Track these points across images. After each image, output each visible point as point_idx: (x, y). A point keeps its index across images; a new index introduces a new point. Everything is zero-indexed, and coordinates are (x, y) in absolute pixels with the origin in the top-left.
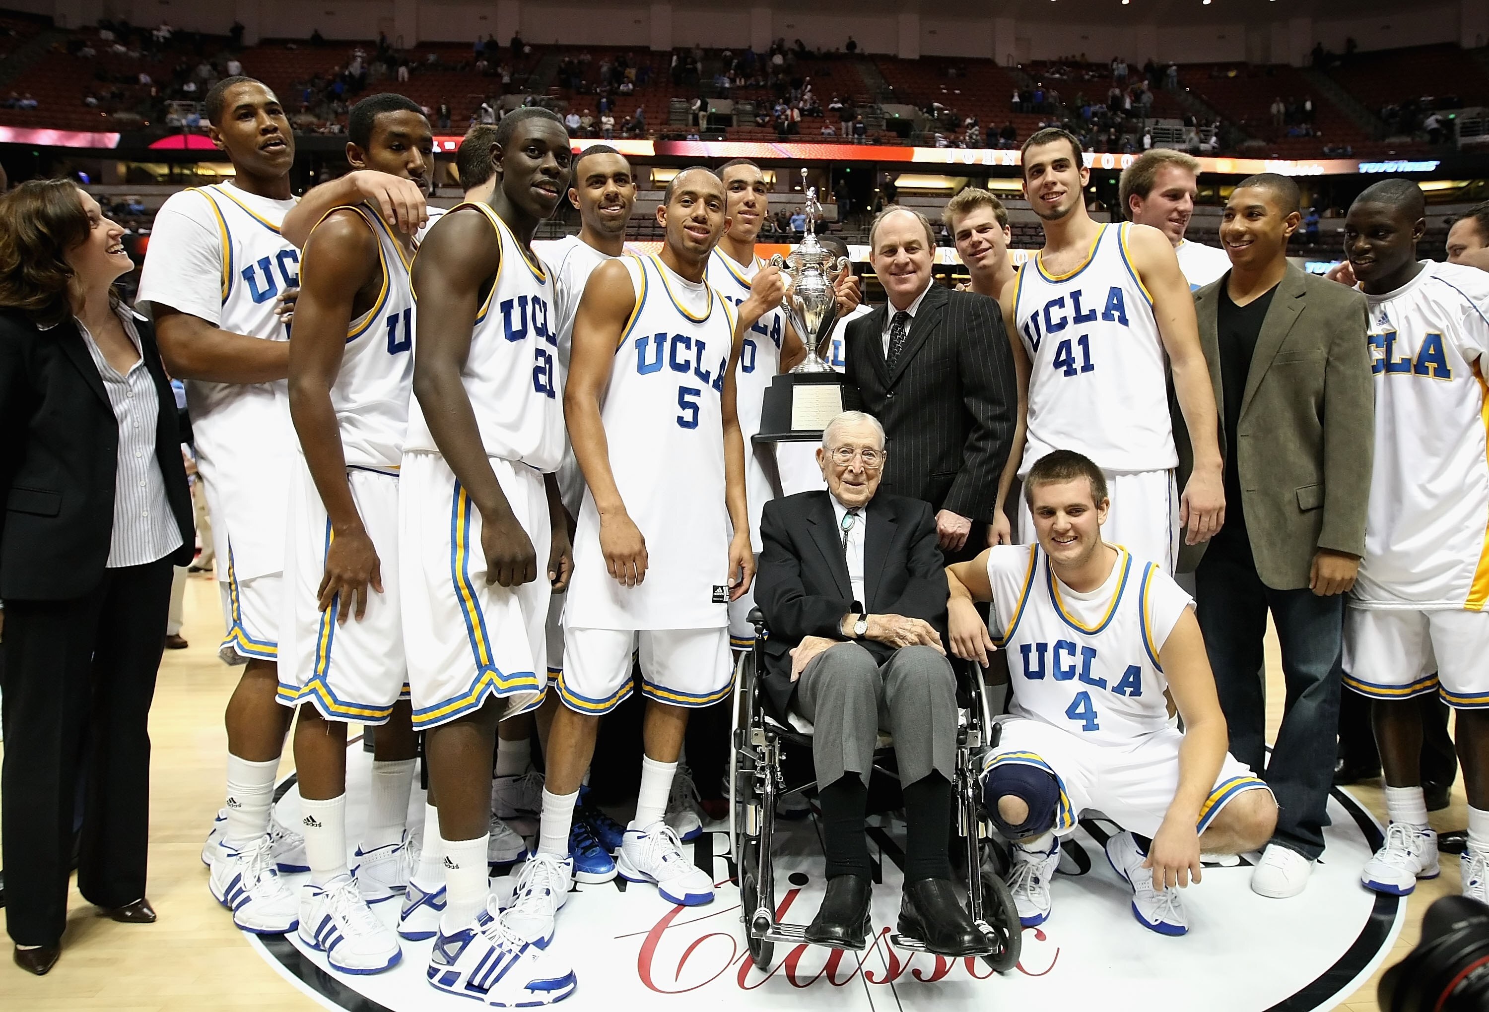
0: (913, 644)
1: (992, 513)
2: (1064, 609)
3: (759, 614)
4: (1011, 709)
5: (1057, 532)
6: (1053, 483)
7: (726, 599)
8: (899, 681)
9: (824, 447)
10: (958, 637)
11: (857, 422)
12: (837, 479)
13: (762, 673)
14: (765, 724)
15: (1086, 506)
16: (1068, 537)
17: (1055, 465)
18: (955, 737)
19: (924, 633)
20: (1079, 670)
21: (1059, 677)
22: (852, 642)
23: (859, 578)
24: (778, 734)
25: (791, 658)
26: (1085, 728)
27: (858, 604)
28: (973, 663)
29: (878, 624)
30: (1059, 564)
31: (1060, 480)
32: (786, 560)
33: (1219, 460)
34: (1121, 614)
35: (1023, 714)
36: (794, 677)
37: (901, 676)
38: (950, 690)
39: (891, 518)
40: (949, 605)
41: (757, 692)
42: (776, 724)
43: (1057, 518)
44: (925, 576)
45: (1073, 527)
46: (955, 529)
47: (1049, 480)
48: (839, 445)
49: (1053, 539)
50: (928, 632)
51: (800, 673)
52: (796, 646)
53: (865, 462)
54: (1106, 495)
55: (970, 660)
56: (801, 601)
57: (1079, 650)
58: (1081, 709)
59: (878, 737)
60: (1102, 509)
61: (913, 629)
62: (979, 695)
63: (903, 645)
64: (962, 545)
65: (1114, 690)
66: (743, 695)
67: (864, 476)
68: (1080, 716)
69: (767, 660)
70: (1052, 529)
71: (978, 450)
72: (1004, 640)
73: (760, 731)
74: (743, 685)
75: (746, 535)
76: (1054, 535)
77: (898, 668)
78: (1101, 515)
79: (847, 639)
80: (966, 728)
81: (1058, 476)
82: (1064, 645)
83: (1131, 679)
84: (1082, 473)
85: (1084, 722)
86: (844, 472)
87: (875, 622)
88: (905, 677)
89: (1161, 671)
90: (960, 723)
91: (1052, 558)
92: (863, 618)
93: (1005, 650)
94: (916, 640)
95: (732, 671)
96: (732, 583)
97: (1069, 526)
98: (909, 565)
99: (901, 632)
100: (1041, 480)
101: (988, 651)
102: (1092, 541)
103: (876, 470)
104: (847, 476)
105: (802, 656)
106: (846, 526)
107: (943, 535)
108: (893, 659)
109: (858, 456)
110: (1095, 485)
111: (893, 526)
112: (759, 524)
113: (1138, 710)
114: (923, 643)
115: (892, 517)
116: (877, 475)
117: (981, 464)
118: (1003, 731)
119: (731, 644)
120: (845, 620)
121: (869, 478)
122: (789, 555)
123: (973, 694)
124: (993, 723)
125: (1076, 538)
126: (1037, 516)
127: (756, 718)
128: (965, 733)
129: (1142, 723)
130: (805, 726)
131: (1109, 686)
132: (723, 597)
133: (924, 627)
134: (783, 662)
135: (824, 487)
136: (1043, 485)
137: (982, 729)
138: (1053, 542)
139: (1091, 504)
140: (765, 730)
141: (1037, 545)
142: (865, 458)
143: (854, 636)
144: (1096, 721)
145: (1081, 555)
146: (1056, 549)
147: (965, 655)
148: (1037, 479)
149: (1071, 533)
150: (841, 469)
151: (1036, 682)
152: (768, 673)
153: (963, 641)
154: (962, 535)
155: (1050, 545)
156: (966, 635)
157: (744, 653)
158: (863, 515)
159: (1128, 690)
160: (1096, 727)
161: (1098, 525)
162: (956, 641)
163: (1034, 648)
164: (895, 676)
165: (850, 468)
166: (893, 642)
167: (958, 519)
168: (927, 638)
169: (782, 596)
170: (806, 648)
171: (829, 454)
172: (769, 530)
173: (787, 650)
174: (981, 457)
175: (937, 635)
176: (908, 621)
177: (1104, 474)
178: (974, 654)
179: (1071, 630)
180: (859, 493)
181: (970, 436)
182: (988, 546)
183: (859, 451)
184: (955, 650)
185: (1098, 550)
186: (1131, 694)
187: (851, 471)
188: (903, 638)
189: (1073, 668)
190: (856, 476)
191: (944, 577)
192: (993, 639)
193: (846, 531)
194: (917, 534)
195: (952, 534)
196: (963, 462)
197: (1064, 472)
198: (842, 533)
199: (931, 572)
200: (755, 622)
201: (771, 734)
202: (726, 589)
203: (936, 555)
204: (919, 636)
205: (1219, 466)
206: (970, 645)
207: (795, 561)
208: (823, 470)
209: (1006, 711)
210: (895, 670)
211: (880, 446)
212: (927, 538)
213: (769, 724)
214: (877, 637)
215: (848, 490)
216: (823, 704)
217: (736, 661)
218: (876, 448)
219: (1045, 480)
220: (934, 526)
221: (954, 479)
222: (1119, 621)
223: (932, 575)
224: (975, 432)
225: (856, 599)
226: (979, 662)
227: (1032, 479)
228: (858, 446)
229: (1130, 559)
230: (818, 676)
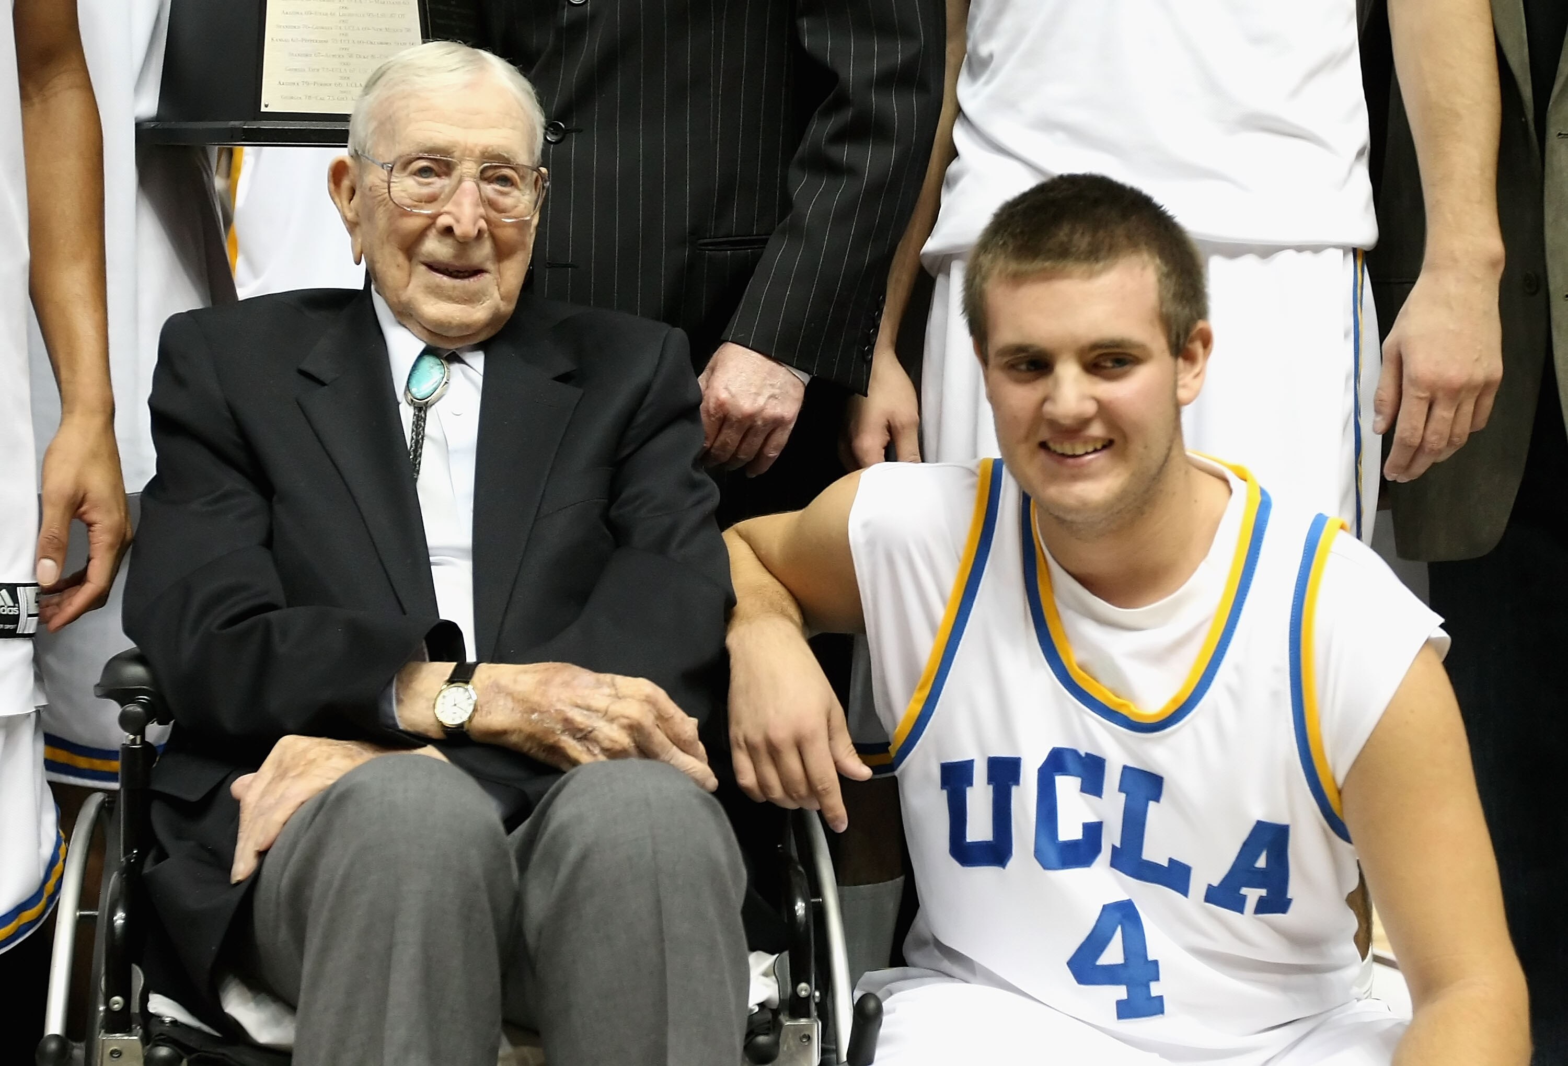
0: (614, 754)
1: (868, 363)
2: (1073, 657)
3: (137, 671)
4: (912, 955)
5: (1053, 424)
6: (1047, 276)
7: (28, 625)
8: (564, 871)
9: (356, 156)
10: (757, 738)
11: (460, 77)
12: (401, 259)
13: (141, 858)
14: (149, 1019)
15: (1142, 347)
16: (1086, 441)
17: (1057, 220)
18: (738, 1042)
19: (648, 720)
20: (1112, 837)
21: (1052, 855)
22: (430, 751)
23: (456, 551)
24: (188, 1050)
25: (235, 806)
26: (1125, 1010)
27: (451, 631)
28: (800, 816)
29: (510, 694)
30: (1061, 521)
31: (1071, 266)
32: (226, 496)
33: (1494, 245)
34: (1237, 668)
35: (946, 965)
36: (242, 867)
37: (572, 854)
38: (722, 896)
39: (562, 370)
40: (733, 640)
41: (120, 918)
42: (184, 1017)
43: (1056, 384)
44: (661, 545)
45: (1105, 411)
46: (761, 401)
47: (1038, 265)
48: (404, 148)
49: (1043, 445)
50: (662, 719)
51: (262, 855)
52: (254, 765)
53: (491, 204)
54: (1202, 313)
55: (791, 805)
56: (268, 626)
57: (1112, 778)
58: (1113, 954)
59: (505, 1049)
60: (1190, 358)
61: (617, 708)
62: (818, 914)
63: (585, 758)
64: (773, 454)
65: (1213, 896)
66: (83, 928)
67: (485, 250)
68: (1110, 975)
69: (159, 818)
70: (1039, 418)
71: (834, 169)
72: (893, 750)
73: (131, 1041)
74: (86, 898)
75: (98, 421)
76: (1044, 434)
77: (562, 828)
78: (1186, 378)
79: (415, 740)
80: (776, 1013)
81: (1064, 253)
82: (1070, 762)
83: (1261, 863)
84: (1133, 245)
85: (1121, 992)
86: (422, 234)
87: (498, 689)
88: (584, 858)
89: (1347, 839)
90: (753, 1001)
91: (1041, 505)
92: (462, 675)
93: (895, 779)
94: (623, 739)
95: (47, 851)
96: (49, 572)
97: (1090, 408)
98: (613, 513)
99: (579, 717)
100: (1013, 266)
101: (846, 781)
102: (1157, 453)
103: (522, 225)
104: (434, 247)
105: (270, 800)
106: (421, 389)
107: (724, 418)
108: (549, 803)
109: (469, 185)
110: (1171, 284)
111: (572, 393)
112: (147, 389)
113: (1280, 953)
114: (645, 750)
115: (564, 365)
116: (524, 244)
117: (844, 215)
118: (885, 1019)
119: (50, 765)
120: (406, 684)
121: (502, 252)
122: (232, 481)
123: (800, 907)
124: (858, 994)
125: (1108, 444)
126: (998, 376)
127: (117, 1002)
128: (774, 1027)
129: (1285, 988)
130: (278, 1022)
131: (1198, 885)
132: (15, 619)
133: (649, 701)
134: (210, 823)
135: (354, 279)
136: (1017, 279)
137: (827, 1014)
138: (1042, 456)
139: (1157, 343)
140: (147, 1039)
141: (997, 467)
142: (489, 189)
143: (435, 733)
144: (1155, 989)
145: (1122, 496)
146: (1053, 478)
147: (777, 793)
148: (1000, 264)
149: (1097, 430)
150: (413, 224)
151: (985, 874)
152: (162, 855)
153: (774, 752)
154: (777, 423)
155: (1034, 467)
156: (782, 734)
157: (98, 798)
158: (477, 361)
159: (1253, 895)
160: (1156, 1007)
161: (1177, 406)
162: (752, 750)
163: (980, 773)
164: (553, 859)
165: (443, 221)
166: (556, 750)
167: (771, 374)
168: (659, 737)
169: (205, 610)
170: (282, 774)
171: (375, 177)
172: (180, 407)
173: (224, 783)
174: (842, 190)
175: (689, 726)
176: (599, 684)
177: (1199, 249)
178: (803, 789)
179: (1093, 720)
180: (471, 299)
181: (814, 127)
182: (854, 464)
183: (469, 168)
184: (747, 777)
185: (1175, 479)
186: (1263, 907)
187: (448, 231)
188: (584, 736)
189: (1093, 831)
190: (464, 244)
191: (721, 554)
192: (863, 750)
193: (421, 408)
194: (641, 418)
195: (751, 417)
196: (787, 205)
197: (1082, 241)
198: (407, 414)
199: (682, 531)
200: (123, 695)
201: (163, 1051)
202: (26, 596)
203: (694, 485)
204: (634, 729)
205: (1493, 264)
206: (792, 763)
207: (253, 499)
208: (352, 226)
209: (897, 959)
210: (554, 838)
211: (531, 152)
212: (671, 436)
213: (158, 1018)
214: (504, 733)
215: (437, 293)
216: (325, 950)
217: (66, 823)
218: (523, 158)
219: (1027, 266)
220: (691, 397)
221: (757, 258)
222: (1230, 690)
223: (682, 544)
224: (827, 113)
225: (444, 615)
226: (820, 813)
227: (986, 260)
228: (467, 152)
229: (1265, 506)
230: (310, 862)
